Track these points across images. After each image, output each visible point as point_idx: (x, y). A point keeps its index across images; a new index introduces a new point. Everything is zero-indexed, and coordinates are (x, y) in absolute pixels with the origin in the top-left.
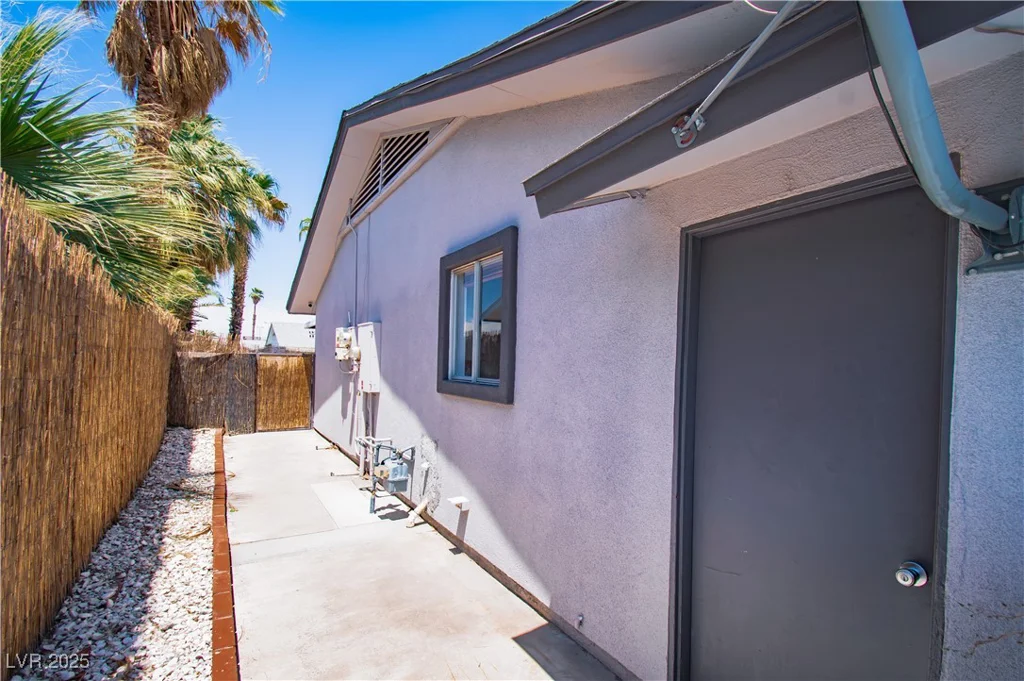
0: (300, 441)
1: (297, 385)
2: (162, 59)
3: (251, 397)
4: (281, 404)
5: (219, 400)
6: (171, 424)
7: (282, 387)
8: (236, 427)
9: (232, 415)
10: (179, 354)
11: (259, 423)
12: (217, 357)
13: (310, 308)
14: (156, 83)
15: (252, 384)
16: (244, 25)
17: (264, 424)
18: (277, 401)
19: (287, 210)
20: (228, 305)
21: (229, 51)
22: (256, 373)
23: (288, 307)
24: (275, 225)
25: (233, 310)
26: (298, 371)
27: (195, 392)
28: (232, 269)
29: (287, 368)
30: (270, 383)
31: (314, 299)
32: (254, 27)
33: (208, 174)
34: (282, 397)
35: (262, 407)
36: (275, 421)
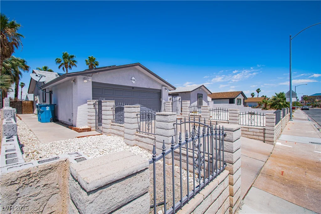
0: (31, 115)
1: (30, 106)
3: (21, 108)
7: (27, 106)
11: (23, 113)
12: (14, 101)
13: (32, 93)
15: (21, 106)
18: (26, 109)
20: (14, 91)
21: (14, 46)
22: (22, 104)
23: (28, 92)
25: (15, 92)
26: (30, 103)
28: (15, 84)
29: (28, 103)
30: (25, 106)
31: (33, 91)
33: (8, 64)
35: (23, 110)
36: (26, 112)
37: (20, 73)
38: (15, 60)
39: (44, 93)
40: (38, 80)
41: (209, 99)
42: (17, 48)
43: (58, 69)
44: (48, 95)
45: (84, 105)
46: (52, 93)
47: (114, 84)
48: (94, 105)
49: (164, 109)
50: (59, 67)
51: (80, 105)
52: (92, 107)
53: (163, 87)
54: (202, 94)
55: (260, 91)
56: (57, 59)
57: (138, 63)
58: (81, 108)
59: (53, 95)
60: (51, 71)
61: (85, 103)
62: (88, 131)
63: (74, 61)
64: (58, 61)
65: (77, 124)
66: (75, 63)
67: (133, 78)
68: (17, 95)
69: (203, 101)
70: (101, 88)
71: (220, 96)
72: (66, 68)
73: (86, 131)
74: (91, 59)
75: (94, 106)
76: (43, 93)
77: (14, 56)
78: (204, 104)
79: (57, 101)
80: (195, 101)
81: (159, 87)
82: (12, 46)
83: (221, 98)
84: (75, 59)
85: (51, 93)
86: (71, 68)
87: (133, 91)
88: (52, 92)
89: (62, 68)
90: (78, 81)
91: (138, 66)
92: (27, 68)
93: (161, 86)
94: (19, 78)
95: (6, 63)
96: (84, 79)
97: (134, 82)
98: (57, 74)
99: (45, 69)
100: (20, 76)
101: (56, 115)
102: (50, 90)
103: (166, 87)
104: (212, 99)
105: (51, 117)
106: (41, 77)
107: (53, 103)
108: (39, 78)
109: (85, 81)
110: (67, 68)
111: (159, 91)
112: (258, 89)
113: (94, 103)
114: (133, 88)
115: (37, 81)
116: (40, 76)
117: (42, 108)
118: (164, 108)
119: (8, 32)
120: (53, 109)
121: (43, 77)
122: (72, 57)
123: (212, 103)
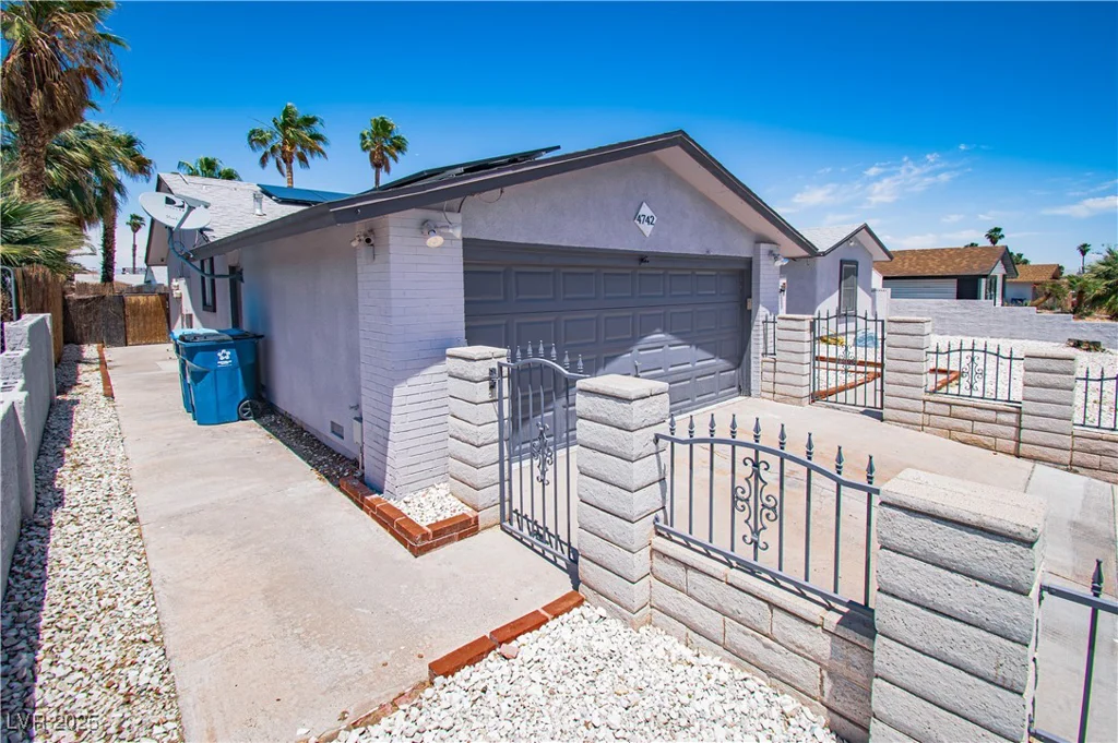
1: (156, 314)
2: (37, 99)
3: (121, 323)
4: (145, 327)
5: (98, 326)
6: (66, 342)
7: (144, 316)
8: (112, 342)
9: (108, 336)
10: (66, 297)
11: (129, 340)
12: (94, 298)
13: (162, 262)
14: (34, 114)
15: (122, 315)
16: (100, 69)
17: (133, 340)
18: (142, 324)
19: (152, 166)
20: (100, 252)
21: (90, 83)
22: (124, 307)
24: (141, 177)
25: (104, 255)
26: (157, 305)
27: (81, 322)
28: (101, 224)
29: (147, 303)
30: (135, 313)
31: (164, 259)
32: (108, 69)
34: (145, 322)
35: (130, 329)
36: (141, 338)
37: (119, 187)
38: (98, 136)
39: (207, 280)
40: (174, 224)
41: (877, 280)
42: (101, 88)
43: (259, 167)
44: (223, 287)
45: (424, 372)
46: (242, 280)
47: (564, 244)
48: (493, 380)
49: (762, 351)
50: (263, 161)
51: (405, 379)
52: (483, 391)
53: (763, 246)
54: (856, 263)
55: (1003, 236)
56: (253, 132)
57: (681, 131)
58: (414, 389)
59: (244, 287)
60: (229, 176)
61: (432, 364)
62: (461, 537)
63: (317, 137)
64: (256, 139)
65: (388, 477)
66: (321, 146)
67: (645, 210)
68: (112, 267)
69: (859, 289)
70: (501, 269)
71: (910, 265)
72: (285, 161)
73: (450, 540)
74: (382, 127)
75: (492, 387)
76: (203, 279)
77: (92, 120)
78: (863, 302)
79: (264, 317)
80: (831, 294)
81: (742, 249)
82: (82, 84)
83: (919, 273)
84: (318, 128)
85: (235, 274)
86: (307, 162)
87: (638, 272)
88: (241, 273)
89: (271, 162)
90: (392, 240)
91: (678, 148)
92: (142, 166)
93: (752, 244)
94: (115, 204)
95: (68, 148)
96: (427, 227)
97: (647, 229)
98: (259, 188)
99: (209, 168)
100: (117, 195)
101: (263, 382)
102: (232, 264)
103: (773, 247)
104: (885, 278)
105: (242, 394)
106: (191, 208)
107: (245, 326)
108: (182, 213)
109: (435, 241)
110: (291, 161)
111: (743, 267)
112: (993, 228)
113: (492, 371)
114: (642, 258)
115: (170, 228)
116: (186, 206)
117: (199, 356)
118: (761, 346)
119: (63, 27)
120: (250, 361)
121: (200, 210)
122: (309, 121)
123: (884, 296)
